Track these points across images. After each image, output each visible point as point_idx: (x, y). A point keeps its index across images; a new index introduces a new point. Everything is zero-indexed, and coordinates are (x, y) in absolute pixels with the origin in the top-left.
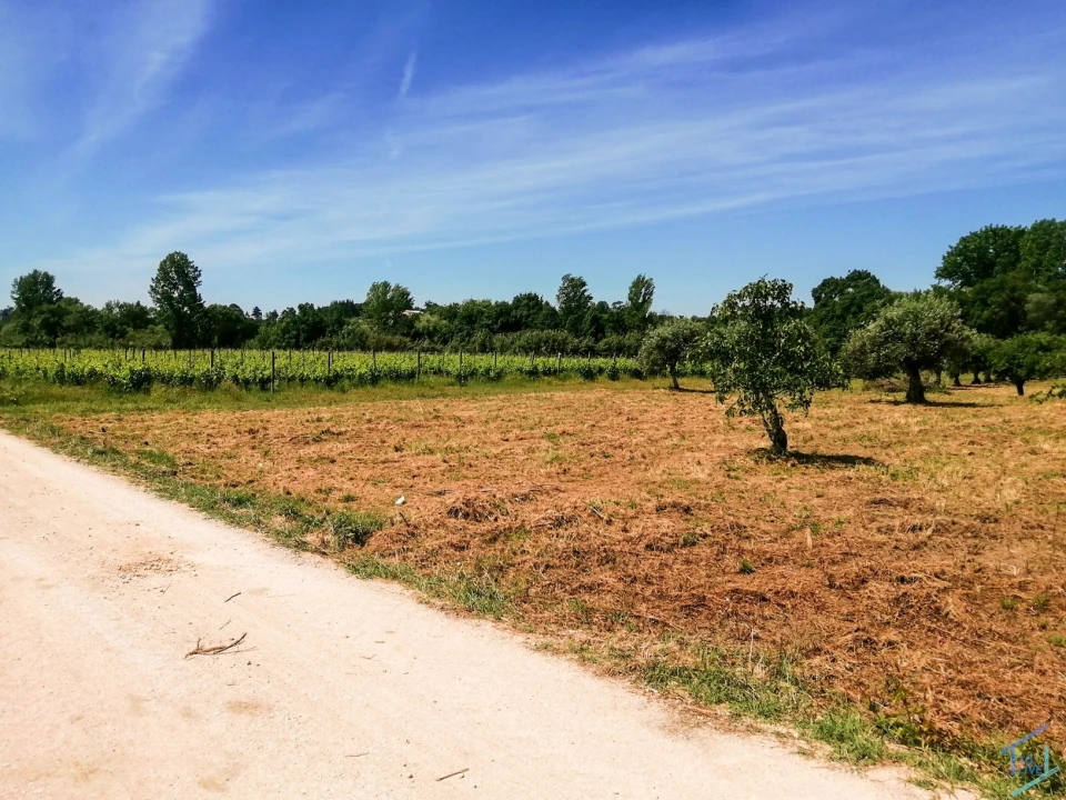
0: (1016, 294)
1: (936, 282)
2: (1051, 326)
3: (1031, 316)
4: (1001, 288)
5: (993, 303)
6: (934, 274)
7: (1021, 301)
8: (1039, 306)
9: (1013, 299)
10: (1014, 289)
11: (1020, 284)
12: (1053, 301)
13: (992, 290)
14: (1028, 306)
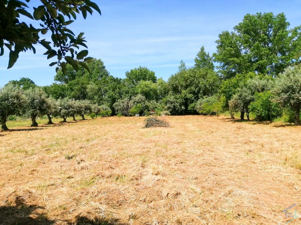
0: (83, 86)
1: (55, 82)
2: (97, 98)
3: (90, 94)
4: (78, 84)
5: (75, 89)
6: (54, 79)
7: (85, 88)
8: (92, 89)
9: (83, 88)
10: (83, 84)
11: (85, 82)
12: (97, 88)
13: (75, 84)
14: (88, 90)
